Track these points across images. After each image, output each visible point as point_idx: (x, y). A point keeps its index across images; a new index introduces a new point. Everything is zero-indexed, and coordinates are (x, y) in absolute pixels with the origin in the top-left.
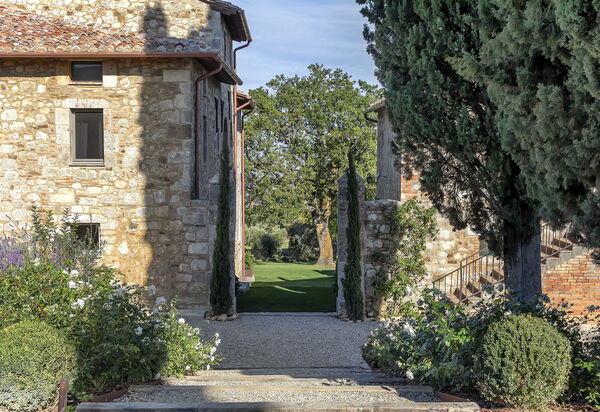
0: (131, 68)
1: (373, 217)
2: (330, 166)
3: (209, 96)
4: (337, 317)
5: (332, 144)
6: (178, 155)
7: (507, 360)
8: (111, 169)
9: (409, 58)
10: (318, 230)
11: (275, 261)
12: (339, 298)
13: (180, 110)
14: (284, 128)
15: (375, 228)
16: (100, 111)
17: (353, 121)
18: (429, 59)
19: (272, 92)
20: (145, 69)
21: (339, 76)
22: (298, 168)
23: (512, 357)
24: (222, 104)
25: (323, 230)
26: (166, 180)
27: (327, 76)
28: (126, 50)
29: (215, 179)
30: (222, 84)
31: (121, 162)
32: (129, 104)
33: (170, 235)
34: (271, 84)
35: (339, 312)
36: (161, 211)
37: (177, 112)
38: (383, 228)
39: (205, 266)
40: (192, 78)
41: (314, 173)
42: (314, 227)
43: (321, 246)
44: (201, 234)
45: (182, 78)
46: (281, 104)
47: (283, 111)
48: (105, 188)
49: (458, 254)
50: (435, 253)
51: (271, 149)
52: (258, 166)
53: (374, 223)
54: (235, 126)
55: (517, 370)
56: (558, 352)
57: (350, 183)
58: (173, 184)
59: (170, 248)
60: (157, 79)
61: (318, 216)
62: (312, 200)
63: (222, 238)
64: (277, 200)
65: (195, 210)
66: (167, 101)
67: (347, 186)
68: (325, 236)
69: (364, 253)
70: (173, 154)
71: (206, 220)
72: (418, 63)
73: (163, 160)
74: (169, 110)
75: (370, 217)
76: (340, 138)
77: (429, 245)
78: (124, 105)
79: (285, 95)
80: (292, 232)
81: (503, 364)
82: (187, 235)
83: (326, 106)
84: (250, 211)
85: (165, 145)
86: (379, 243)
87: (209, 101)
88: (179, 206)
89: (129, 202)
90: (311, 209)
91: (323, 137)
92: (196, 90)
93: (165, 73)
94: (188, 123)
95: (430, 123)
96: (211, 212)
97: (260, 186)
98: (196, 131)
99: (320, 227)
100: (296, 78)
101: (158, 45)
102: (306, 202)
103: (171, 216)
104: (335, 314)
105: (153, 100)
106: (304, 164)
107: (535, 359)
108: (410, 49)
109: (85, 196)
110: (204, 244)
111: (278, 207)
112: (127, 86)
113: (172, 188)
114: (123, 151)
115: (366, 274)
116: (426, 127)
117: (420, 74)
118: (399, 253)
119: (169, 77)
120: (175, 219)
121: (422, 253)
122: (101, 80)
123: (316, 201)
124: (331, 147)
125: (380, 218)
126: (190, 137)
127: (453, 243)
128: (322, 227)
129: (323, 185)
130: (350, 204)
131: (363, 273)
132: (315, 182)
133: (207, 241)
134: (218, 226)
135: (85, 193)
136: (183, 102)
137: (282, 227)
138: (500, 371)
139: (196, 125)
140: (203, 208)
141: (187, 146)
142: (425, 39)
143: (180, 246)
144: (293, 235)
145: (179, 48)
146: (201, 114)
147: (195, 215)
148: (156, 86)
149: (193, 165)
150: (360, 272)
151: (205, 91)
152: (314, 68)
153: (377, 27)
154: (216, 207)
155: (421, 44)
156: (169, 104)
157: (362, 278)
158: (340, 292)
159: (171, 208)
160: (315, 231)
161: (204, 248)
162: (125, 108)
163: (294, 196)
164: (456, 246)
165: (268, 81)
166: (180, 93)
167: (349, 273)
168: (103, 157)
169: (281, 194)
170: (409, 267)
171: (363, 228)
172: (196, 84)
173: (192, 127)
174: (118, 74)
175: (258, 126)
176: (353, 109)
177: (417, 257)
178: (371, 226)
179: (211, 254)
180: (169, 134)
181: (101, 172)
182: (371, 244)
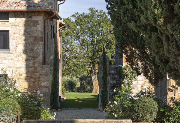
0: (20, 15)
1: (112, 72)
2: (98, 51)
3: (49, 25)
4: (99, 110)
5: (99, 42)
6: (38, 48)
7: (140, 108)
8: (12, 53)
9: (122, 17)
10: (93, 78)
11: (74, 92)
12: (99, 103)
13: (39, 31)
14: (78, 35)
15: (113, 76)
16: (8, 31)
17: (108, 32)
18: (128, 18)
19: (73, 20)
20: (26, 15)
21: (102, 13)
22: (84, 52)
23: (141, 107)
24: (54, 27)
25: (95, 78)
26: (33, 57)
27: (97, 13)
28: (19, 8)
29: (52, 57)
30: (54, 19)
31: (16, 51)
32: (19, 29)
33: (35, 79)
34: (73, 16)
35: (99, 108)
36: (31, 70)
37: (37, 32)
38: (116, 76)
39: (48, 91)
40: (43, 19)
41: (91, 54)
42: (91, 77)
43: (94, 85)
44: (46, 78)
45: (40, 19)
46: (77, 25)
47: (78, 27)
48: (10, 61)
49: (145, 86)
50: (136, 85)
51: (73, 44)
52: (67, 51)
53: (113, 74)
54: (58, 35)
55: (142, 111)
56: (154, 106)
57: (103, 58)
58: (36, 59)
59: (35, 83)
60: (30, 19)
61: (93, 72)
62: (90, 66)
63: (54, 80)
64: (75, 65)
65: (44, 69)
66: (34, 28)
67: (102, 60)
68: (96, 81)
69: (109, 85)
70: (36, 48)
71: (48, 73)
72: (124, 19)
73: (32, 50)
74: (35, 31)
75: (111, 72)
76: (102, 39)
77: (134, 82)
78: (17, 29)
79: (79, 21)
80: (81, 79)
81: (139, 109)
82: (41, 78)
83: (96, 26)
84: (63, 70)
85: (33, 44)
86: (115, 82)
87: (49, 26)
88: (38, 68)
89: (19, 66)
90: (89, 69)
91: (95, 39)
92: (45, 23)
93: (33, 17)
94: (42, 36)
95: (128, 39)
96: (50, 70)
97: (68, 59)
98: (44, 39)
99: (93, 77)
100: (83, 14)
101: (31, 6)
102: (87, 66)
103: (35, 71)
104: (98, 109)
105: (29, 27)
106: (87, 50)
107: (147, 108)
108: (122, 14)
109: (2, 64)
110: (47, 82)
111: (75, 68)
112: (18, 22)
113: (35, 60)
114: (17, 47)
115: (110, 94)
116: (127, 40)
117: (125, 22)
118: (122, 85)
119: (35, 18)
120: (36, 73)
121: (131, 85)
122: (9, 19)
123: (92, 66)
124: (98, 43)
125: (115, 72)
126: (43, 41)
127: (143, 82)
128: (94, 77)
129: (95, 59)
130: (104, 67)
131: (109, 93)
132: (92, 58)
133: (49, 81)
134: (53, 75)
135: (2, 62)
136: (40, 28)
137: (77, 77)
138: (138, 111)
139: (44, 37)
140: (47, 68)
141: (41, 44)
142: (127, 11)
143: (38, 83)
144: (82, 81)
145: (39, 8)
146: (46, 32)
147: (44, 71)
148: (30, 22)
149: (43, 52)
150: (107, 93)
151: (48, 23)
152: (91, 9)
153: (111, 6)
154: (52, 68)
155: (125, 12)
156: (35, 29)
157: (108, 95)
158: (100, 101)
159: (35, 68)
160: (91, 79)
161: (48, 84)
162: (17, 30)
163: (82, 64)
164: (144, 83)
165: (72, 15)
166: (39, 24)
167: (103, 93)
168: (9, 49)
169: (77, 63)
170: (126, 91)
171: (109, 76)
172: (45, 21)
173: (43, 37)
174: (15, 18)
175: (67, 34)
176: (107, 27)
177: (129, 87)
178: (112, 75)
179: (51, 86)
180: (35, 40)
181: (8, 54)
182: (112, 82)
